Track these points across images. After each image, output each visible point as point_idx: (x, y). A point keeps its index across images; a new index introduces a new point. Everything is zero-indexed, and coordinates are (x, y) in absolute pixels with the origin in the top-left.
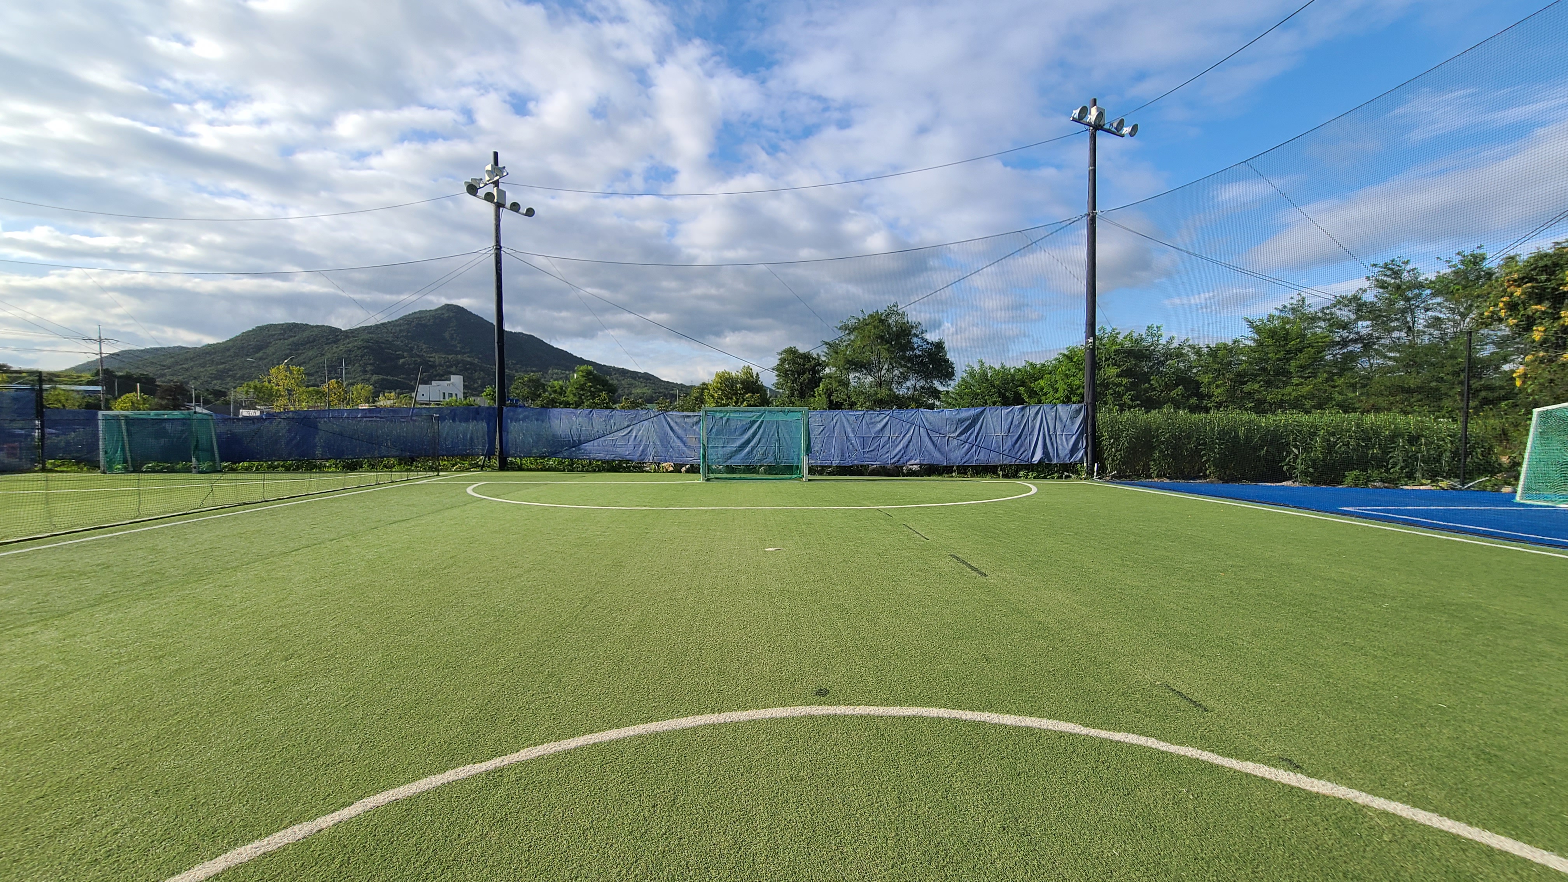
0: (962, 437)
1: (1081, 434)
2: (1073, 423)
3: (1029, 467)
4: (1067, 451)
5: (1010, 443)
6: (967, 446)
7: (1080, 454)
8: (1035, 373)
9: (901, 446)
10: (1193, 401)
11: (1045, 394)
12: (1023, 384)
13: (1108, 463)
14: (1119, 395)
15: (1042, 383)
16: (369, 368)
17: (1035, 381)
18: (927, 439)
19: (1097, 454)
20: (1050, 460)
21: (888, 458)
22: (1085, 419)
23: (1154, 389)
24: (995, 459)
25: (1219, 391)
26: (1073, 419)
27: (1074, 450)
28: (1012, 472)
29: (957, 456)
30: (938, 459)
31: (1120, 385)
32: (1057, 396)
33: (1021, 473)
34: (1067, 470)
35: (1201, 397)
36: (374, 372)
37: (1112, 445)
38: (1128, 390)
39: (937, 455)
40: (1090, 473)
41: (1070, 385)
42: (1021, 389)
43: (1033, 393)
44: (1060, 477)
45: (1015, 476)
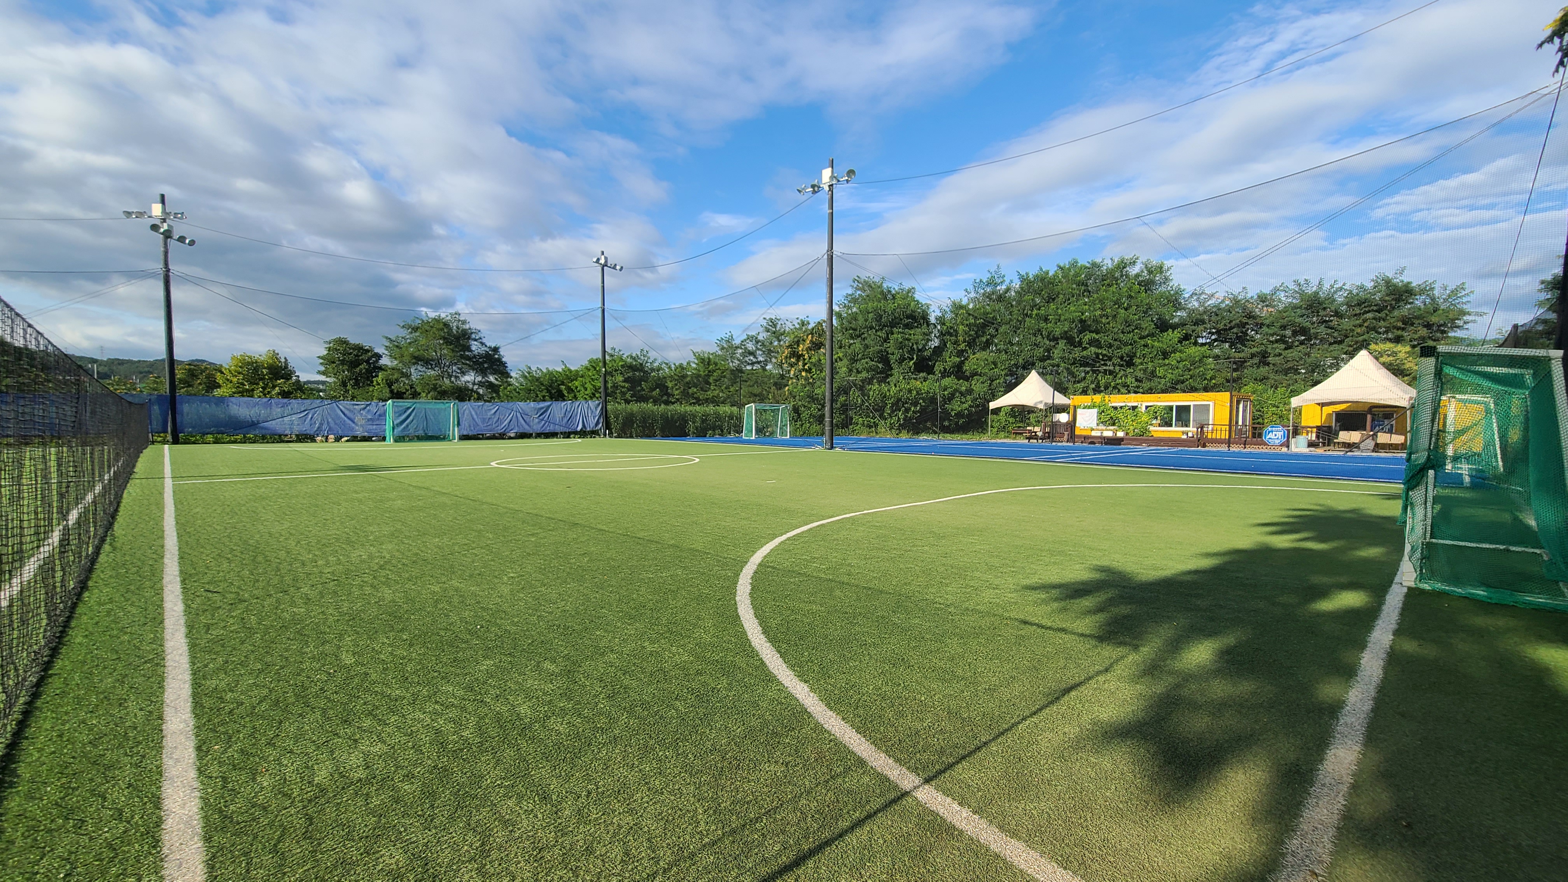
0: (541, 418)
1: (600, 416)
2: (596, 410)
3: (575, 433)
4: (594, 424)
5: (565, 420)
6: (543, 422)
7: (600, 425)
8: (571, 376)
9: (506, 422)
10: (665, 398)
11: (579, 391)
12: (563, 384)
13: (613, 430)
14: (623, 394)
15: (577, 383)
17: (572, 381)
18: (521, 419)
19: (608, 426)
20: (585, 428)
21: (499, 430)
22: (602, 409)
23: (644, 390)
24: (558, 429)
25: (677, 392)
26: (596, 408)
27: (597, 424)
28: (567, 435)
29: (537, 427)
30: (527, 429)
31: (624, 387)
32: (586, 393)
33: (572, 436)
34: (594, 433)
35: (669, 395)
37: (615, 422)
38: (629, 390)
39: (526, 427)
40: (605, 435)
41: (594, 386)
42: (563, 387)
43: (570, 390)
44: (591, 437)
45: (568, 437)
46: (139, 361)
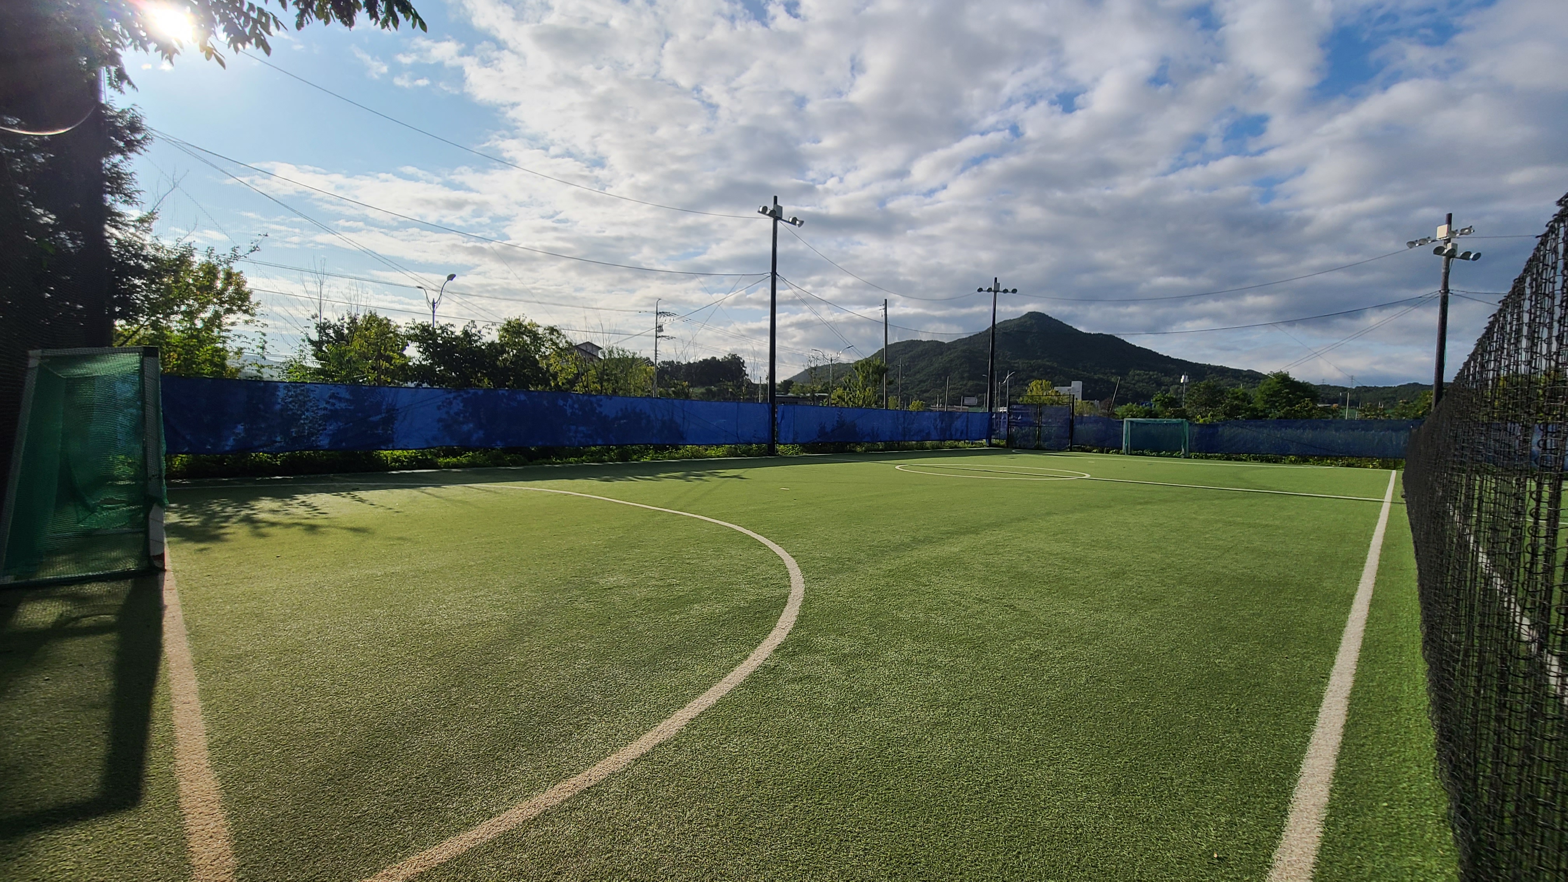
16: (966, 375)
36: (969, 379)
46: (1385, 388)
